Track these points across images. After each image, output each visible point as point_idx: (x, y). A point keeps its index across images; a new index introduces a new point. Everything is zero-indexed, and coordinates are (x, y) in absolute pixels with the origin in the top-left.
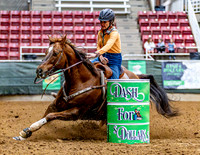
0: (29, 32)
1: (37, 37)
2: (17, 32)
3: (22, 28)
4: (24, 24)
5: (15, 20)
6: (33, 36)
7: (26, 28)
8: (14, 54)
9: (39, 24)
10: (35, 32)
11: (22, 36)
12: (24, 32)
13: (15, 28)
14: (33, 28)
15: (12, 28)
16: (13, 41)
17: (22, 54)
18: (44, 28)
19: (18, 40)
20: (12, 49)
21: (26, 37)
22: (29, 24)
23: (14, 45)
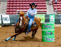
0: (19, 6)
1: (22, 7)
2: (16, 6)
3: (17, 5)
4: (18, 4)
5: (15, 2)
6: (21, 7)
7: (18, 5)
8: (15, 13)
9: (22, 3)
10: (21, 6)
11: (17, 7)
12: (18, 6)
13: (15, 5)
14: (21, 5)
15: (14, 5)
16: (14, 9)
17: (17, 13)
18: (24, 5)
19: (16, 9)
20: (14, 11)
21: (18, 7)
22: (19, 4)
23: (15, 10)
